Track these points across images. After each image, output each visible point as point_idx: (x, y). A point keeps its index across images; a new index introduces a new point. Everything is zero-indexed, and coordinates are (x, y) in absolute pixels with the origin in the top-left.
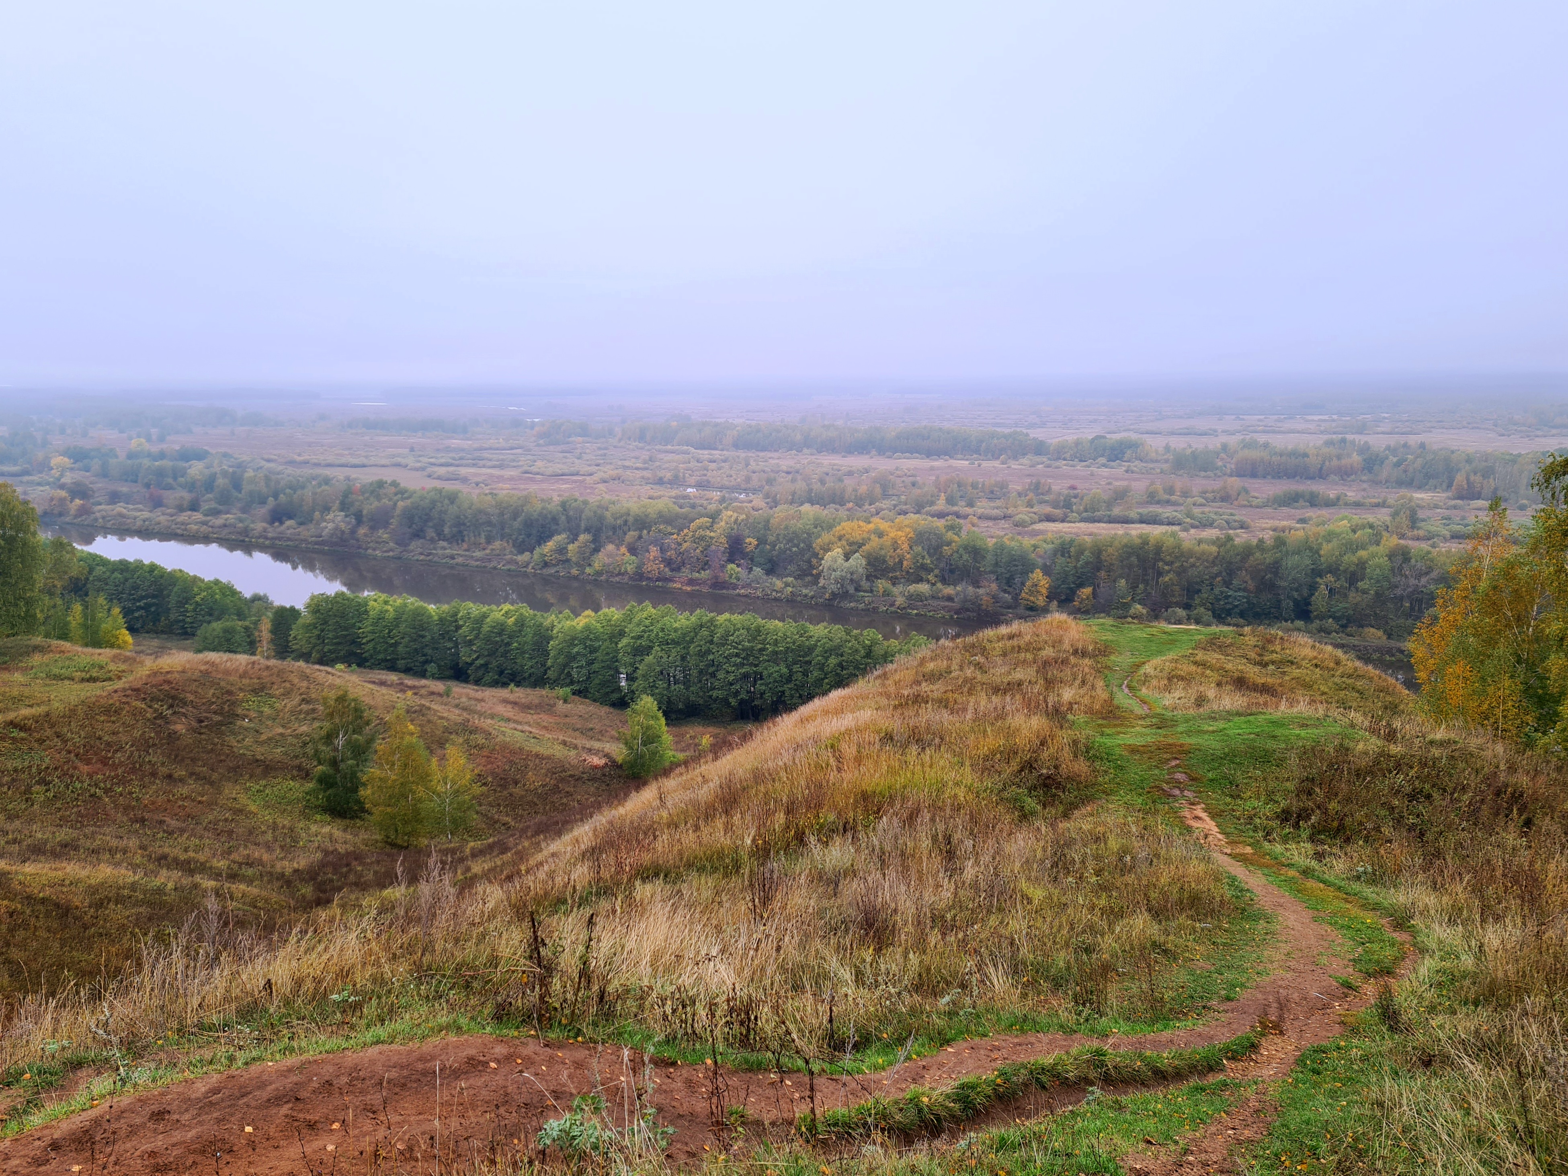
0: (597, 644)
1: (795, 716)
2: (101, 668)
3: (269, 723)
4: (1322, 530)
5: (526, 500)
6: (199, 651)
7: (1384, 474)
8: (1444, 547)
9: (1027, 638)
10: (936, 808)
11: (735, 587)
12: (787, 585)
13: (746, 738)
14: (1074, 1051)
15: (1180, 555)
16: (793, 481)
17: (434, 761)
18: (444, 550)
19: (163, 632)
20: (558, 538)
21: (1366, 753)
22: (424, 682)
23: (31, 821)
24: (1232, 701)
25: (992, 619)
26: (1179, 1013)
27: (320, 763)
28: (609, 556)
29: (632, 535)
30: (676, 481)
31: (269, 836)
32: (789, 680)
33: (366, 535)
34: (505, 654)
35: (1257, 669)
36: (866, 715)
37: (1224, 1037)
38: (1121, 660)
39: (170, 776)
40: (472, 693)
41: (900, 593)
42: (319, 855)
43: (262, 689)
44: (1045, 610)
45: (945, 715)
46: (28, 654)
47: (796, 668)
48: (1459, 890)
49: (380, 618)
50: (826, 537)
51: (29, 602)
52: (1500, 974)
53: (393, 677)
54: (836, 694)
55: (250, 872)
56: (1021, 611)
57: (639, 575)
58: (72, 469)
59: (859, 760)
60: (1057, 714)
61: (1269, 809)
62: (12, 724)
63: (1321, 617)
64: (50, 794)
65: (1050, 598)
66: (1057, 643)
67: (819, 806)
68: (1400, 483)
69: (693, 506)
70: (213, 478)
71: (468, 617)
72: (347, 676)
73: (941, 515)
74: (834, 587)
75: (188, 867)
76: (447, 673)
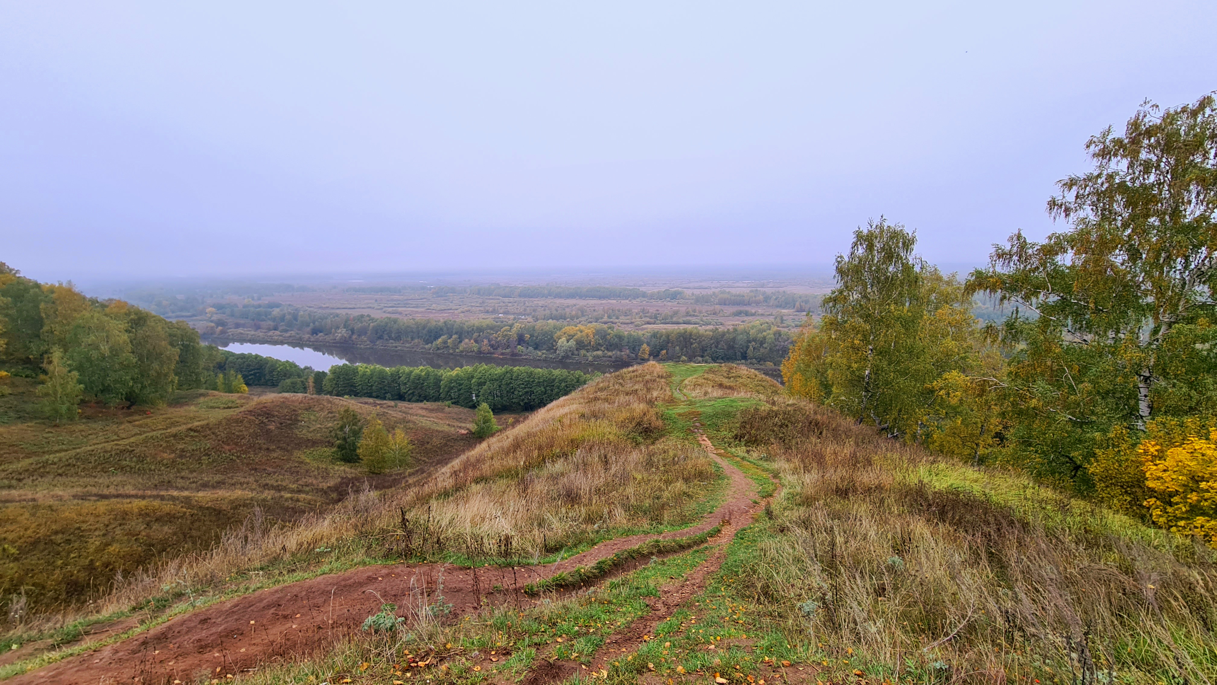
0: (462, 382)
1: (546, 408)
2: (233, 402)
3: (314, 423)
4: (750, 325)
5: (429, 321)
6: (280, 393)
7: (771, 304)
8: (793, 330)
9: (640, 372)
10: (601, 443)
11: (521, 355)
12: (543, 354)
13: (525, 419)
14: (647, 542)
15: (699, 336)
16: (544, 310)
17: (390, 436)
18: (392, 344)
19: (263, 385)
20: (443, 337)
21: (765, 411)
22: (385, 402)
23: (202, 473)
24: (717, 393)
25: (627, 364)
26: (691, 521)
27: (338, 439)
28: (466, 344)
29: (476, 335)
30: (494, 311)
31: (316, 473)
32: (545, 393)
33: (356, 339)
34: (421, 388)
35: (727, 380)
36: (574, 407)
37: (708, 529)
38: (676, 379)
39: (268, 449)
40: (407, 405)
41: (590, 356)
42: (339, 480)
43: (310, 408)
44: (648, 360)
45: (606, 404)
46: (197, 397)
47: (548, 388)
48: (796, 461)
49: (364, 374)
50: (559, 333)
51: (197, 374)
52: (809, 493)
53: (371, 400)
54: (562, 399)
55: (307, 489)
56: (639, 361)
57: (480, 352)
58: (216, 313)
59: (570, 426)
60: (650, 403)
61: (730, 435)
62: (191, 429)
63: (751, 359)
64: (211, 460)
65: (650, 355)
66: (651, 373)
67: (552, 446)
68: (777, 306)
69: (502, 322)
70: (284, 315)
71: (404, 373)
72: (349, 401)
73: (605, 323)
74: (563, 354)
75: (278, 489)
76: (396, 397)
